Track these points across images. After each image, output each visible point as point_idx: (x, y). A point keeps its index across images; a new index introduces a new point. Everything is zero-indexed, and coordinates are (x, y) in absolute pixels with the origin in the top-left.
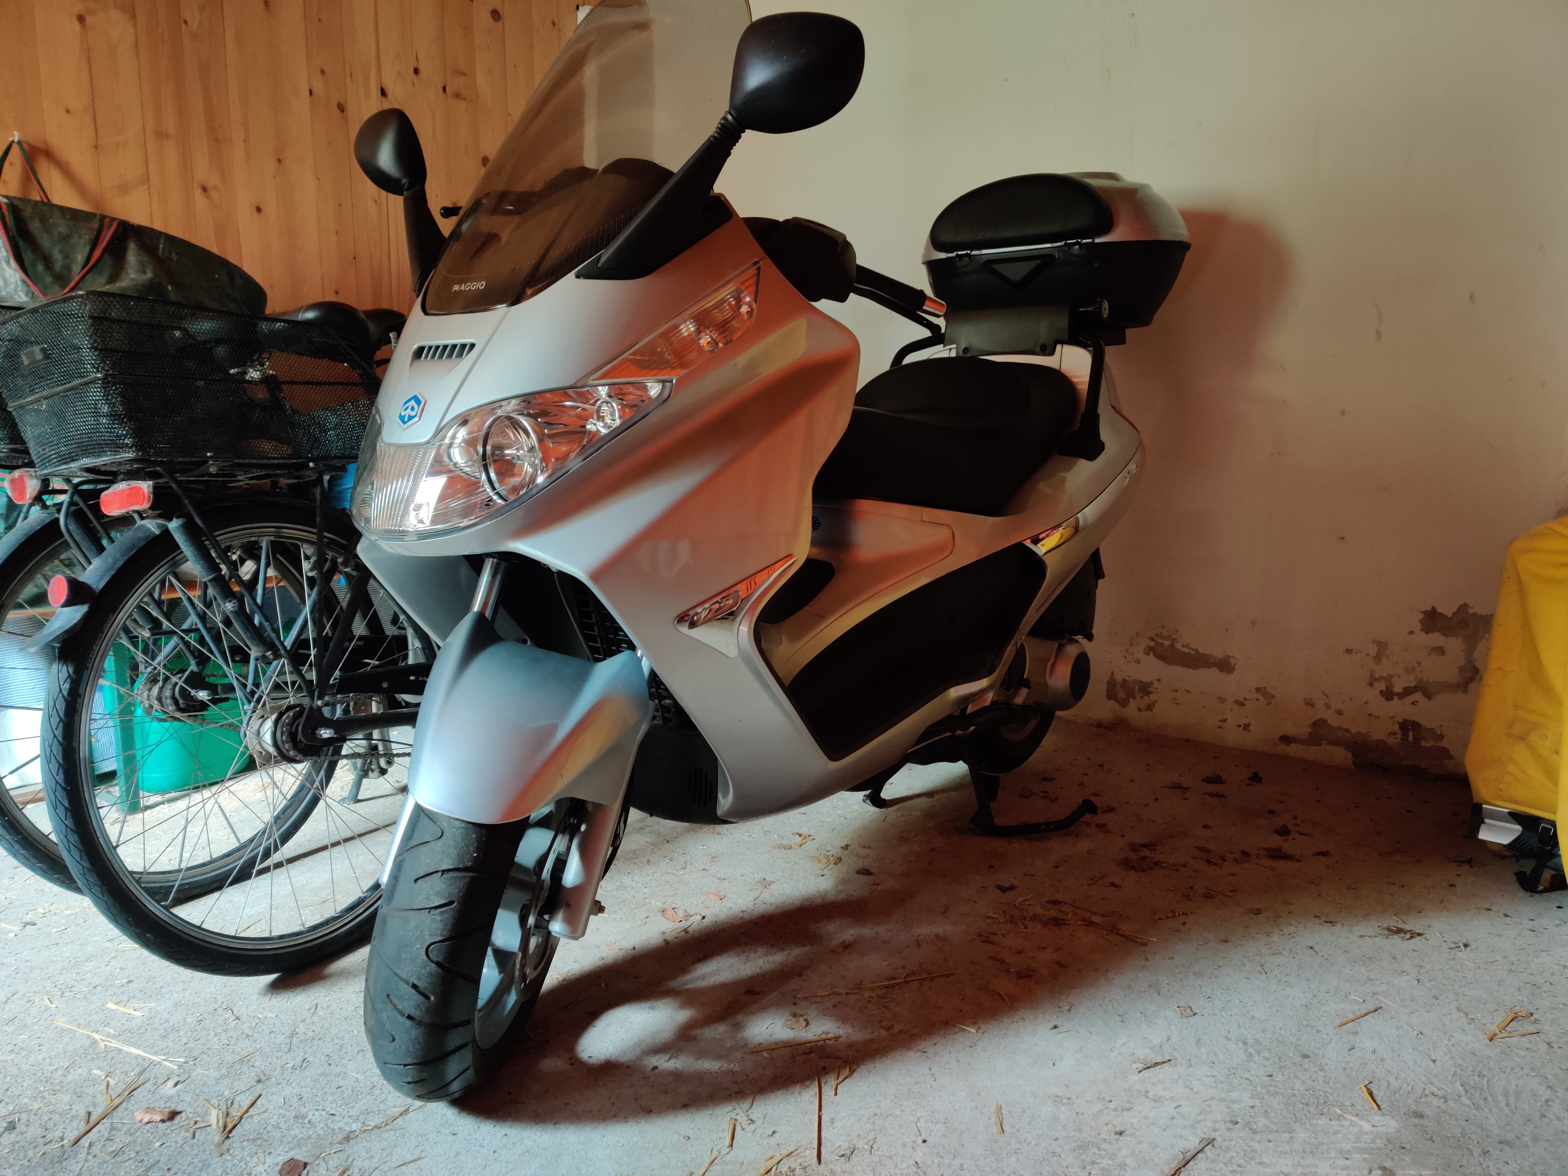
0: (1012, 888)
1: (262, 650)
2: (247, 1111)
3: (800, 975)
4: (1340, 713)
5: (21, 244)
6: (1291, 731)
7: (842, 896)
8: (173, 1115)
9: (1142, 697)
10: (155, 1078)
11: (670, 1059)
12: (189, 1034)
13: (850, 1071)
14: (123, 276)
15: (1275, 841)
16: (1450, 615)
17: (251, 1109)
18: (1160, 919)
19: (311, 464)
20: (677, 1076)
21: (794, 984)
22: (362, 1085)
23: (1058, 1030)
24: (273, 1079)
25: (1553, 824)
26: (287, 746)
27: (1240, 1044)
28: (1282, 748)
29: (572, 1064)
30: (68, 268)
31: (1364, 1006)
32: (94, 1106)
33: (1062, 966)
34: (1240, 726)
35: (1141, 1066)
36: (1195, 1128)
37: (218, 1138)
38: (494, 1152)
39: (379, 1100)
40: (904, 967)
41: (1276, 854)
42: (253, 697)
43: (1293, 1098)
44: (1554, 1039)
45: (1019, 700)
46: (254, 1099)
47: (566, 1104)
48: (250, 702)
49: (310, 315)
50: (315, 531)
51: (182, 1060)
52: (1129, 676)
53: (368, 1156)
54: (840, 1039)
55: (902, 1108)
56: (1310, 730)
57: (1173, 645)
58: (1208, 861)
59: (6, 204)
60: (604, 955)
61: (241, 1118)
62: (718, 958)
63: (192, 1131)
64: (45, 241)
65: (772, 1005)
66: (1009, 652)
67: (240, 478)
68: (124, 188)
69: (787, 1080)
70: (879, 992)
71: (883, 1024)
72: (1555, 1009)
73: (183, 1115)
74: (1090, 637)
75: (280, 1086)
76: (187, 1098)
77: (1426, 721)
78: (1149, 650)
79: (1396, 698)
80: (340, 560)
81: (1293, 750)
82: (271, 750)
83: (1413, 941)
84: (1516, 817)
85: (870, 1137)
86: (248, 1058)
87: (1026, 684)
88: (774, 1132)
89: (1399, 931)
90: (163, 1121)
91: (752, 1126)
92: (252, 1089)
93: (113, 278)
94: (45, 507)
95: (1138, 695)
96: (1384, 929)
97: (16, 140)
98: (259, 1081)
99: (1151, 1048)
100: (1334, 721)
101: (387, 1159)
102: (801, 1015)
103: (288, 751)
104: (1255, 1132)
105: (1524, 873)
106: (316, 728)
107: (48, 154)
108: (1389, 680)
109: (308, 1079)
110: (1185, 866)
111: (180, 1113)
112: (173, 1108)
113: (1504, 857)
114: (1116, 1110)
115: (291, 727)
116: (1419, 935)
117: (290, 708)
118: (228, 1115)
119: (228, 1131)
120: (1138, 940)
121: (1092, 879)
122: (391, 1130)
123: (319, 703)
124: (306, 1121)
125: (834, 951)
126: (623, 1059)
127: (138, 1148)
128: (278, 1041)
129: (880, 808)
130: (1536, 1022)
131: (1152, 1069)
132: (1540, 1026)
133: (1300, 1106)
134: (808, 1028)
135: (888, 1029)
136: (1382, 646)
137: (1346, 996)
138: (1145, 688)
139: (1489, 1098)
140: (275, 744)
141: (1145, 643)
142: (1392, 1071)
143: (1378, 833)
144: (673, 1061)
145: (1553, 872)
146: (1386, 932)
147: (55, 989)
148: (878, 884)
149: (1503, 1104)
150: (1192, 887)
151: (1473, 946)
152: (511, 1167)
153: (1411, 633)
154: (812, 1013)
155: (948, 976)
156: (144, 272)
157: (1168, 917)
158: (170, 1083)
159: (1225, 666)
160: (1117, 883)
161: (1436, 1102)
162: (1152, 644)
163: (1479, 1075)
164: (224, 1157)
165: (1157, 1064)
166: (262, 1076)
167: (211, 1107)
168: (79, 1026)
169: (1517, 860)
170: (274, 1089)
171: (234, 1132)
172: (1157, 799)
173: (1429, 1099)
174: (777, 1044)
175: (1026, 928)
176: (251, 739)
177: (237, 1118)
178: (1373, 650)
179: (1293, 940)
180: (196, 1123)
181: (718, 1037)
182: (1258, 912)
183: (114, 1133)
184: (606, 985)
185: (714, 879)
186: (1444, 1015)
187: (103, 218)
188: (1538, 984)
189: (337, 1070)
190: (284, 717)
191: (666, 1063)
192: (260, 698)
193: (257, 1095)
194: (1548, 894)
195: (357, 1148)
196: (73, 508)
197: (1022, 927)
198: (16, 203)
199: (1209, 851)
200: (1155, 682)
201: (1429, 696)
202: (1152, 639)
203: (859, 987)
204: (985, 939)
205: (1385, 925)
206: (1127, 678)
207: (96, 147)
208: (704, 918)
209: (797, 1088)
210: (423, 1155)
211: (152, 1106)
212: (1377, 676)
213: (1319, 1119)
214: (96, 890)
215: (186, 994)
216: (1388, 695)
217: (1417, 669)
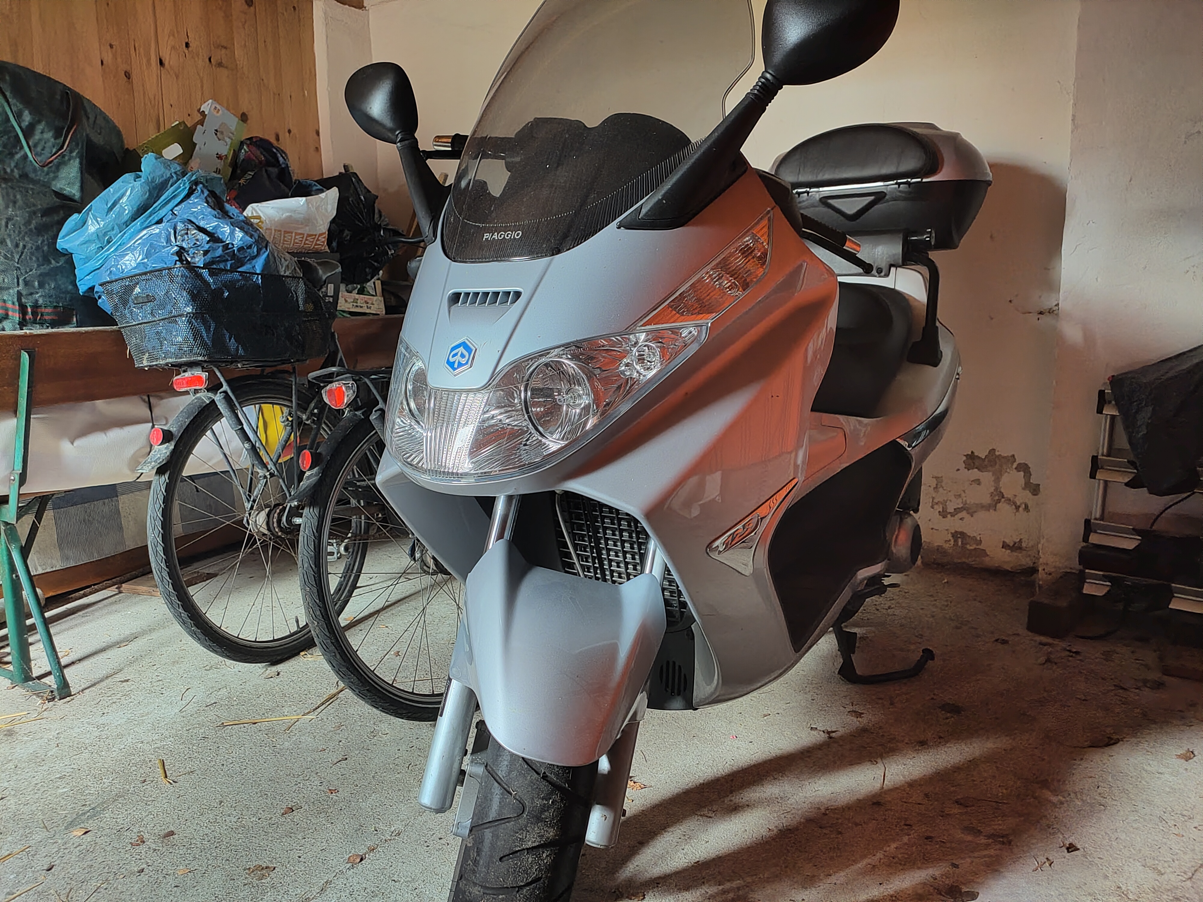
16: (983, 457)
77: (970, 532)
79: (949, 516)
108: (944, 503)
136: (939, 479)
153: (958, 470)
201: (971, 514)
212: (936, 501)
216: (944, 514)
217: (963, 495)
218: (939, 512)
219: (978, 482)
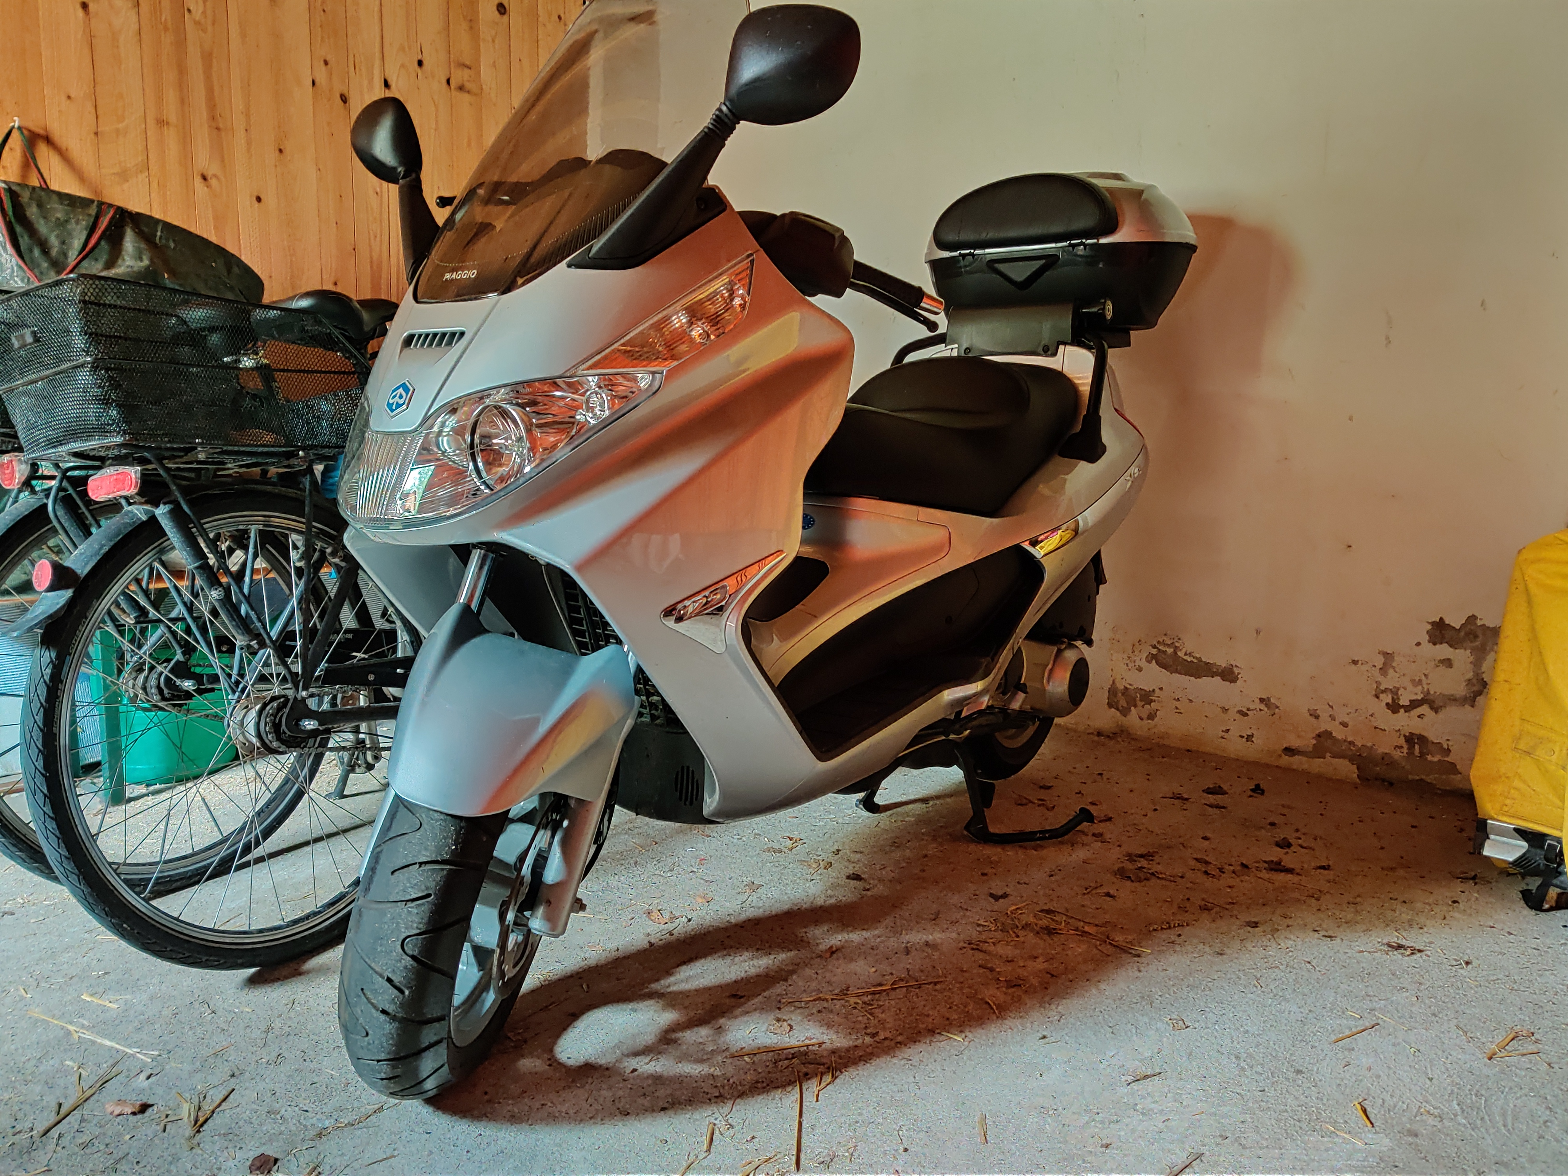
0: (1005, 896)
1: (247, 639)
2: (219, 1105)
3: (786, 980)
4: (1345, 725)
5: (18, 229)
6: (1295, 743)
7: (832, 901)
8: (144, 1108)
9: (1143, 707)
10: (128, 1070)
11: (650, 1061)
12: (164, 1027)
13: (833, 1076)
14: (120, 262)
15: (1275, 854)
16: (1458, 628)
17: (224, 1104)
18: (1154, 930)
19: (301, 453)
20: (657, 1079)
21: (779, 988)
22: (336, 1081)
23: (1046, 1040)
24: (247, 1073)
25: (1559, 840)
26: (270, 737)
27: (1232, 1057)
28: (1286, 760)
29: (550, 1065)
30: (65, 255)
31: (1361, 1022)
32: (66, 1098)
33: (1053, 976)
34: (1242, 737)
35: (1130, 1079)
36: (1183, 1143)
37: (189, 1131)
38: (468, 1152)
39: (353, 1098)
40: (892, 974)
41: (1276, 867)
42: (237, 687)
43: (1285, 1114)
44: (1555, 1059)
45: (1016, 705)
46: (226, 1094)
47: (543, 1105)
48: (234, 692)
49: (304, 303)
50: (304, 520)
51: (156, 1053)
52: (1130, 685)
53: (340, 1153)
54: (823, 1046)
55: (884, 1115)
56: (1314, 742)
57: (1175, 653)
58: (1206, 873)
59: (4, 189)
60: (587, 955)
61: (213, 1112)
62: (703, 961)
63: (162, 1125)
64: (42, 227)
65: (755, 1010)
66: (1005, 657)
67: (230, 466)
68: (124, 176)
69: (768, 1085)
70: (866, 999)
71: (869, 1031)
72: (1557, 1029)
73: (155, 1107)
74: (1089, 643)
75: (254, 1081)
76: (160, 1091)
77: (1432, 736)
78: (1151, 658)
79: (1402, 710)
80: (329, 550)
81: (1296, 761)
82: (254, 740)
83: (1414, 957)
84: (1522, 833)
85: (851, 1145)
86: (222, 1052)
87: (1023, 688)
88: (753, 1138)
89: (1400, 947)
90: (134, 1113)
91: (731, 1131)
92: (225, 1084)
93: (110, 265)
94: (33, 491)
95: (1140, 704)
96: (1383, 944)
97: (16, 126)
98: (233, 1075)
99: (1140, 1061)
100: (1339, 733)
101: (358, 1157)
102: (785, 1020)
103: (271, 742)
104: (1244, 1147)
105: (1529, 891)
106: (300, 720)
107: (48, 140)
108: (1395, 692)
109: (282, 1075)
110: (1182, 877)
111: (152, 1105)
112: (144, 1101)
113: (1509, 874)
114: (1102, 1122)
115: (275, 718)
116: (1420, 951)
117: (273, 699)
118: (200, 1108)
119: (199, 1125)
120: (1131, 951)
121: (1086, 889)
122: (365, 1127)
123: (304, 693)
124: (278, 1117)
125: (820, 956)
126: (602, 1061)
127: (107, 1141)
128: (253, 1036)
129: (873, 813)
130: (1537, 1041)
131: (1141, 1082)
132: (1541, 1046)
133: (1292, 1122)
134: (791, 1033)
135: (873, 1035)
136: (1388, 656)
137: (1343, 1013)
138: (1147, 697)
139: (1486, 1117)
140: (259, 736)
141: (1148, 650)
142: (1387, 1089)
143: (1382, 848)
144: (653, 1063)
145: (1559, 891)
146: (1386, 948)
147: (31, 980)
148: (868, 890)
149: (1500, 1125)
150: (1188, 899)
151: (1475, 963)
152: (484, 1168)
153: (1418, 644)
154: (796, 1018)
155: (936, 983)
156: (141, 260)
157: (1162, 928)
158: (143, 1076)
159: (1228, 675)
160: (1111, 892)
161: (1430, 1121)
162: (1154, 651)
163: (1476, 1095)
164: (194, 1151)
165: (1146, 1077)
166: (236, 1070)
167: (183, 1101)
168: (53, 1017)
169: (1523, 878)
170: (247, 1084)
171: (205, 1127)
172: (1156, 810)
173: (1424, 1117)
174: (759, 1049)
175: (1018, 936)
176: (234, 729)
177: (208, 1112)
178: (1379, 661)
179: (1290, 954)
180: (167, 1116)
181: (701, 1040)
182: (1255, 925)
183: (83, 1124)
184: (588, 986)
185: (702, 881)
186: (1443, 1032)
187: (101, 204)
188: (1540, 1004)
189: (312, 1066)
190: (268, 708)
191: (648, 1066)
192: (245, 688)
193: (230, 1089)
194: (1554, 912)
195: (328, 1145)
196: (61, 494)
197: (1014, 935)
198: (14, 188)
199: (1207, 863)
200: (1157, 690)
202: (1154, 647)
203: (844, 993)
204: (975, 947)
205: (1385, 941)
206: (1128, 686)
207: (96, 134)
208: (690, 920)
209: (778, 1093)
210: (396, 1153)
211: (123, 1098)
212: (1382, 688)
213: (1310, 1135)
214: (73, 878)
215: (163, 987)
217: (1424, 681)
218: (1387, 704)
219: (1448, 663)
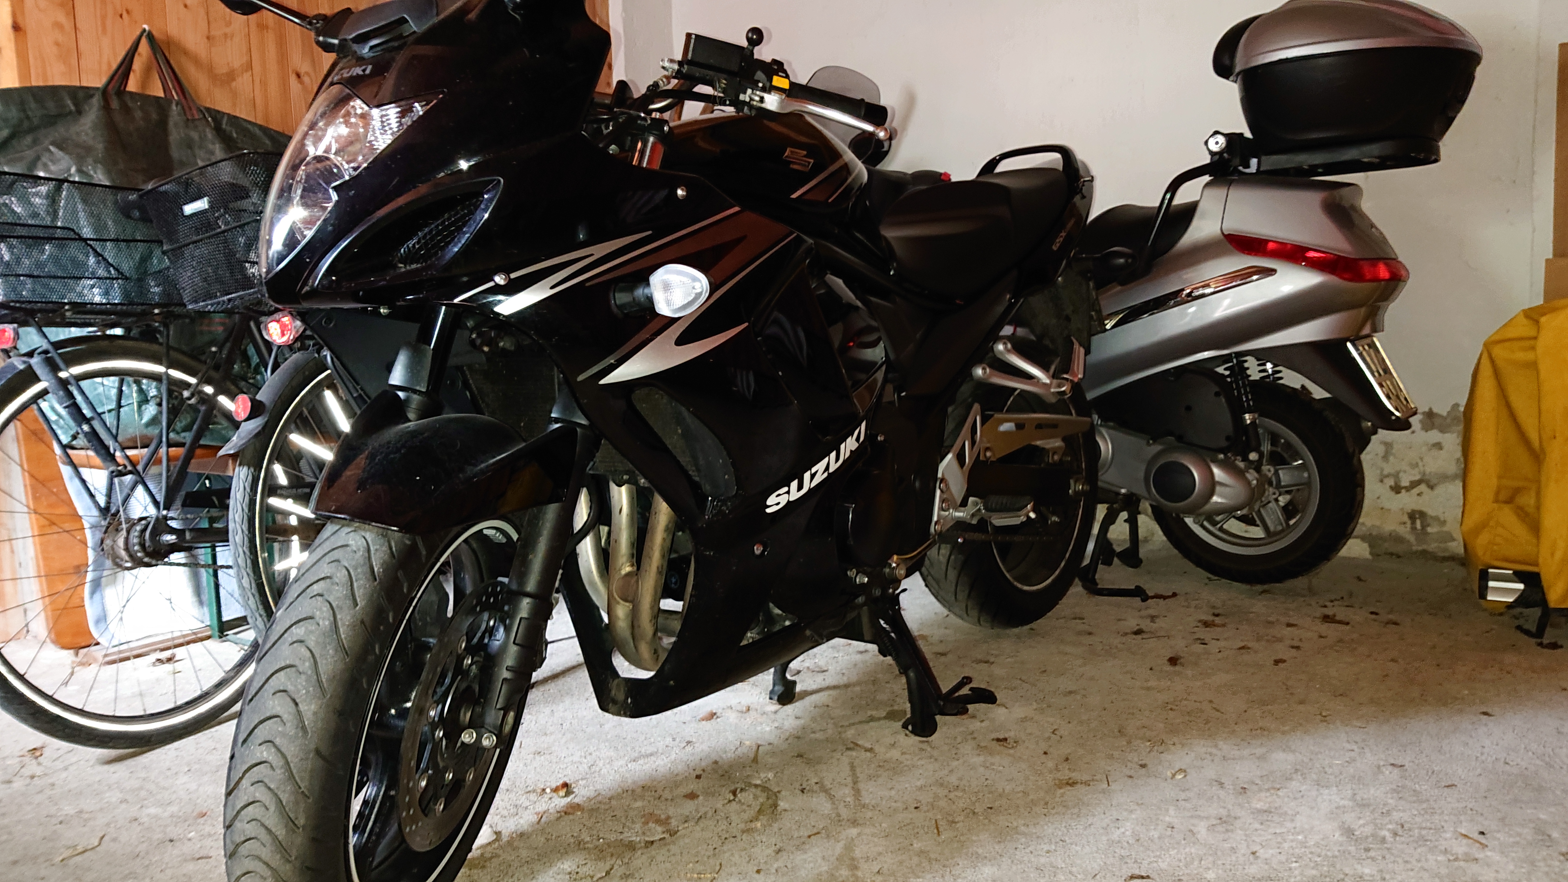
16: (1445, 414)
77: (1430, 512)
79: (1403, 491)
84: (1520, 576)
108: (1397, 477)
136: (1389, 446)
153: (1413, 432)
178: (1381, 450)
201: (1432, 487)
212: (1386, 472)
216: (1397, 489)
217: (1420, 464)
218: (1391, 487)
219: (1438, 446)
